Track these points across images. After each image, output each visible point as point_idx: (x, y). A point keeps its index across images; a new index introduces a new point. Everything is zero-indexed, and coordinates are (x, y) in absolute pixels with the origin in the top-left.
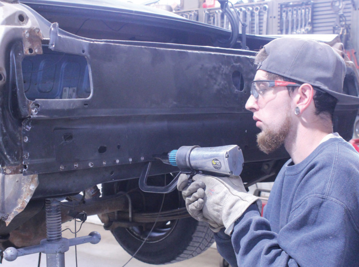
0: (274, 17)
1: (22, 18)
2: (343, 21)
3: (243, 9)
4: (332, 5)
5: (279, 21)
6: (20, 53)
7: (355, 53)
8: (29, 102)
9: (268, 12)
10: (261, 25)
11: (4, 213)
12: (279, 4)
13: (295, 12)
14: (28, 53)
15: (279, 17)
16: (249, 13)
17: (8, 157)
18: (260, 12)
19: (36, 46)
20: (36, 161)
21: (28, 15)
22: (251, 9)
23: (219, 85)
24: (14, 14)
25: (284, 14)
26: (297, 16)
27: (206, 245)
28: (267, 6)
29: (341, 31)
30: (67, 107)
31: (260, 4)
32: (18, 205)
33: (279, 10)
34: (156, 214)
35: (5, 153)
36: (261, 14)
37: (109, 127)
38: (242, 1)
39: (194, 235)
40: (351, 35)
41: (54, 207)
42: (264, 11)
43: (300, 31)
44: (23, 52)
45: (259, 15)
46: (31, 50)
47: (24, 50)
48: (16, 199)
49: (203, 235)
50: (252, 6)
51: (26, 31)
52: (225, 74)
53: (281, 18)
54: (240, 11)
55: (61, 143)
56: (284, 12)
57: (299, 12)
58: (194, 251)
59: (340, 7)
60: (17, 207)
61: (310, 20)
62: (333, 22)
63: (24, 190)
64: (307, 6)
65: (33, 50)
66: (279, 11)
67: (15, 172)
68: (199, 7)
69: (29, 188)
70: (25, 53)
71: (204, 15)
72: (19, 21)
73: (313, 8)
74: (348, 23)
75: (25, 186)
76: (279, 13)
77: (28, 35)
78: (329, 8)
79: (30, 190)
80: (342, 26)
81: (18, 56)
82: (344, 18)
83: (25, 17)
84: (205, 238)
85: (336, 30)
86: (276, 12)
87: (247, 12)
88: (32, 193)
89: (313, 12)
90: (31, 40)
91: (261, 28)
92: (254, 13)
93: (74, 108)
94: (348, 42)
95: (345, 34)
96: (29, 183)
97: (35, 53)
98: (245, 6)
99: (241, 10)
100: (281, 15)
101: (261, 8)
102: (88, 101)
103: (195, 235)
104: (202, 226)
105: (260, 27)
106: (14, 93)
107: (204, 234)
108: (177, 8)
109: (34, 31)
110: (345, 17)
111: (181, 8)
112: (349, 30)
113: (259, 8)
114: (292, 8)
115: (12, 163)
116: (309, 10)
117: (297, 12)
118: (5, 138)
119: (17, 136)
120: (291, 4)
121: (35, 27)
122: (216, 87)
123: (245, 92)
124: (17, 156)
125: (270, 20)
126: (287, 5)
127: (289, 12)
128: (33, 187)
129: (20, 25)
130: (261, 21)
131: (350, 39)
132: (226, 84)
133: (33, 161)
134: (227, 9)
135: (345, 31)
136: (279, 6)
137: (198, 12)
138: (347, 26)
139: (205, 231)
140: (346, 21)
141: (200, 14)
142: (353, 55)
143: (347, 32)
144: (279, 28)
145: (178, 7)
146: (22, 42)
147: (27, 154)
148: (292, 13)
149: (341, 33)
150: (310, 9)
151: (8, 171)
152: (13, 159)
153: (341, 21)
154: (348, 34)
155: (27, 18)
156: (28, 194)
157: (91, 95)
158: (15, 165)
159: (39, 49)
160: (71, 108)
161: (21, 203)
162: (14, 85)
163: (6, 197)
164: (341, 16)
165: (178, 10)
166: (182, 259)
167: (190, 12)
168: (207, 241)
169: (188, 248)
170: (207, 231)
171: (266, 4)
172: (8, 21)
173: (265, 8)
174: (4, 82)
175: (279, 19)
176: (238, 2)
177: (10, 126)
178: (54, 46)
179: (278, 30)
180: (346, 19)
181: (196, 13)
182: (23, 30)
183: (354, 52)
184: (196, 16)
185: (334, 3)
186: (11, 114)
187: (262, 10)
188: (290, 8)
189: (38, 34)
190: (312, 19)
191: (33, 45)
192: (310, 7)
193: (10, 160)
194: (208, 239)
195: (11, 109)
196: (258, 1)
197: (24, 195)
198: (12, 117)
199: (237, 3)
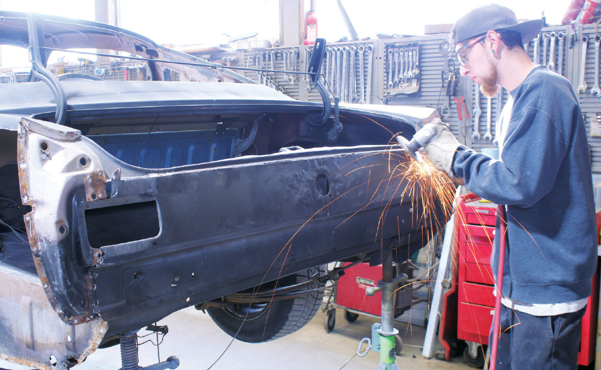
0: (380, 58)
1: (83, 161)
2: (451, 65)
3: (347, 48)
4: (440, 48)
5: (385, 62)
6: (82, 201)
7: (464, 101)
8: (94, 251)
9: (373, 53)
10: (366, 66)
11: (75, 352)
12: (385, 44)
13: (401, 54)
14: (92, 200)
15: (385, 58)
16: (352, 53)
17: (74, 308)
18: (365, 52)
19: (100, 191)
20: (106, 307)
21: (90, 157)
22: (355, 48)
23: (300, 194)
24: (75, 159)
25: (390, 56)
26: (403, 58)
27: (309, 313)
28: (372, 46)
29: (450, 77)
30: (134, 250)
31: (365, 44)
32: (89, 346)
33: (385, 50)
34: (249, 294)
35: (71, 305)
36: (366, 54)
37: (182, 256)
38: (346, 38)
39: (289, 315)
40: (460, 81)
41: (129, 338)
42: (369, 51)
43: (407, 74)
44: (85, 199)
45: (364, 55)
46: (94, 196)
47: (87, 197)
48: (87, 340)
49: (300, 314)
50: (356, 45)
51: (88, 177)
52: (308, 181)
53: (387, 60)
54: (343, 51)
55: (131, 284)
56: (390, 53)
57: (406, 53)
58: (291, 330)
59: (449, 50)
60: (88, 348)
61: (417, 63)
62: (442, 66)
63: (95, 332)
64: (415, 48)
65: (97, 195)
66: (385, 52)
67: (83, 321)
68: (300, 44)
69: (99, 331)
70: (87, 200)
71: (306, 53)
72: (80, 166)
73: (421, 50)
74: (456, 67)
75: (95, 328)
76: (385, 54)
77: (90, 181)
78: (437, 51)
79: (101, 334)
80: (450, 71)
81: (80, 205)
82: (452, 63)
83: (87, 159)
84: (306, 305)
85: (445, 74)
86: (381, 53)
87: (351, 51)
88: (103, 336)
89: (420, 54)
90: (94, 185)
91: (366, 70)
92: (358, 52)
93: (141, 250)
94: (457, 88)
95: (454, 80)
96: (99, 326)
97: (99, 198)
98: (349, 45)
99: (344, 49)
100: (387, 56)
101: (366, 48)
102: (157, 239)
103: (291, 314)
104: (298, 305)
105: (365, 68)
106: (78, 243)
107: (300, 312)
108: (277, 44)
109: (97, 175)
110: (453, 61)
111: (280, 44)
112: (458, 75)
113: (364, 47)
114: (399, 50)
115: (79, 313)
116: (416, 51)
117: (404, 53)
118: (70, 290)
119: (83, 285)
120: (397, 44)
121: (98, 170)
122: (298, 197)
123: (330, 196)
124: (83, 306)
125: (376, 61)
126: (393, 46)
127: (395, 53)
128: (103, 331)
129: (83, 170)
130: (366, 62)
131: (459, 85)
132: (308, 191)
133: (103, 308)
134: (318, 82)
135: (454, 77)
136: (385, 46)
137: (298, 50)
138: (456, 71)
139: (302, 309)
140: (455, 65)
141: (301, 51)
142: (463, 103)
143: (456, 77)
144: (385, 70)
145: (277, 42)
146: (84, 189)
147: (96, 302)
148: (399, 54)
149: (449, 79)
150: (418, 50)
151: (76, 321)
152: (79, 310)
153: (449, 65)
154: (457, 80)
155: (90, 160)
156: (98, 337)
157: (160, 233)
158: (82, 314)
159: (102, 193)
160: (139, 250)
161: (92, 345)
162: (77, 236)
163: (77, 336)
164: (450, 60)
165: (278, 46)
166: (282, 334)
167: (290, 48)
168: (310, 309)
169: (284, 327)
170: (304, 309)
171: (371, 43)
172: (70, 167)
173: (370, 48)
174: (67, 234)
175: (384, 60)
176: (342, 38)
177: (75, 277)
178: (116, 193)
179: (384, 72)
180: (454, 63)
181: (297, 50)
182: (84, 175)
183: (463, 99)
184: (297, 54)
185: (442, 46)
186: (76, 263)
187: (367, 50)
188: (396, 49)
189: (101, 178)
190: (420, 62)
191: (96, 191)
192: (417, 48)
193: (76, 311)
194: (310, 307)
195: (75, 258)
196: (363, 40)
197: (94, 336)
198: (77, 265)
199: (341, 41)
